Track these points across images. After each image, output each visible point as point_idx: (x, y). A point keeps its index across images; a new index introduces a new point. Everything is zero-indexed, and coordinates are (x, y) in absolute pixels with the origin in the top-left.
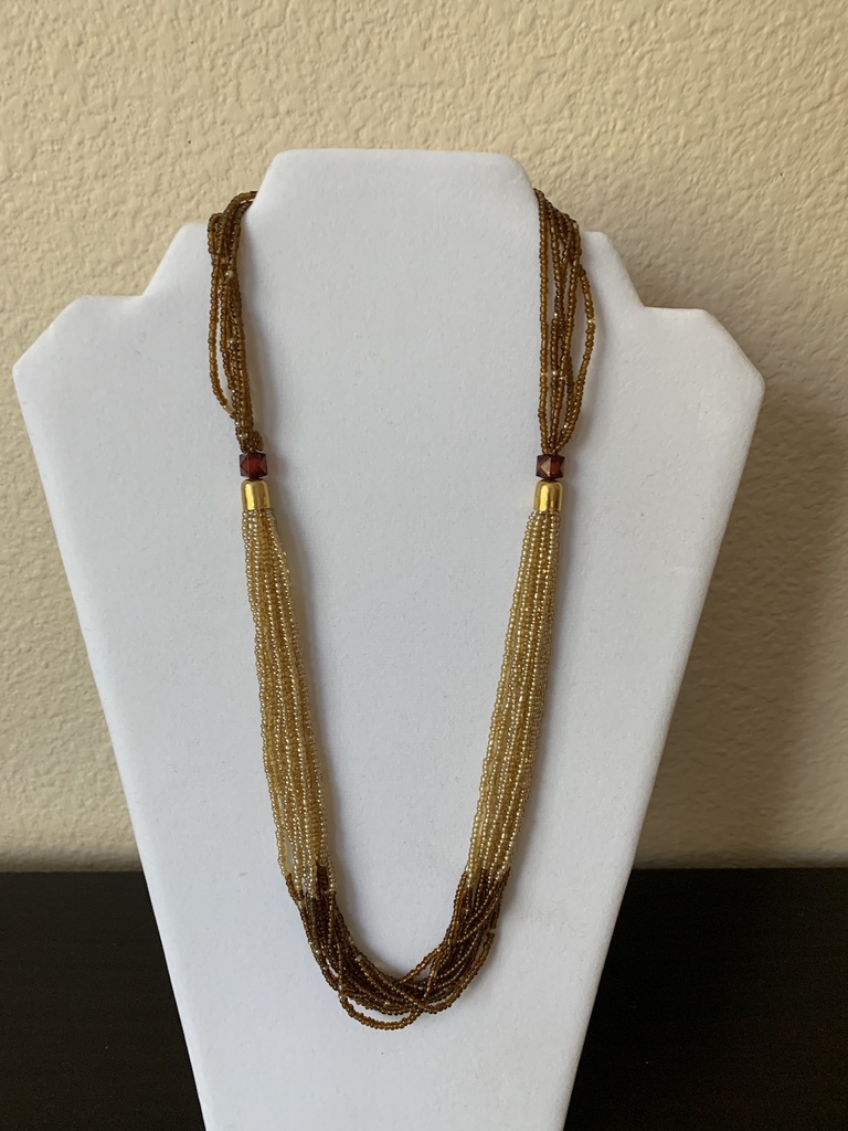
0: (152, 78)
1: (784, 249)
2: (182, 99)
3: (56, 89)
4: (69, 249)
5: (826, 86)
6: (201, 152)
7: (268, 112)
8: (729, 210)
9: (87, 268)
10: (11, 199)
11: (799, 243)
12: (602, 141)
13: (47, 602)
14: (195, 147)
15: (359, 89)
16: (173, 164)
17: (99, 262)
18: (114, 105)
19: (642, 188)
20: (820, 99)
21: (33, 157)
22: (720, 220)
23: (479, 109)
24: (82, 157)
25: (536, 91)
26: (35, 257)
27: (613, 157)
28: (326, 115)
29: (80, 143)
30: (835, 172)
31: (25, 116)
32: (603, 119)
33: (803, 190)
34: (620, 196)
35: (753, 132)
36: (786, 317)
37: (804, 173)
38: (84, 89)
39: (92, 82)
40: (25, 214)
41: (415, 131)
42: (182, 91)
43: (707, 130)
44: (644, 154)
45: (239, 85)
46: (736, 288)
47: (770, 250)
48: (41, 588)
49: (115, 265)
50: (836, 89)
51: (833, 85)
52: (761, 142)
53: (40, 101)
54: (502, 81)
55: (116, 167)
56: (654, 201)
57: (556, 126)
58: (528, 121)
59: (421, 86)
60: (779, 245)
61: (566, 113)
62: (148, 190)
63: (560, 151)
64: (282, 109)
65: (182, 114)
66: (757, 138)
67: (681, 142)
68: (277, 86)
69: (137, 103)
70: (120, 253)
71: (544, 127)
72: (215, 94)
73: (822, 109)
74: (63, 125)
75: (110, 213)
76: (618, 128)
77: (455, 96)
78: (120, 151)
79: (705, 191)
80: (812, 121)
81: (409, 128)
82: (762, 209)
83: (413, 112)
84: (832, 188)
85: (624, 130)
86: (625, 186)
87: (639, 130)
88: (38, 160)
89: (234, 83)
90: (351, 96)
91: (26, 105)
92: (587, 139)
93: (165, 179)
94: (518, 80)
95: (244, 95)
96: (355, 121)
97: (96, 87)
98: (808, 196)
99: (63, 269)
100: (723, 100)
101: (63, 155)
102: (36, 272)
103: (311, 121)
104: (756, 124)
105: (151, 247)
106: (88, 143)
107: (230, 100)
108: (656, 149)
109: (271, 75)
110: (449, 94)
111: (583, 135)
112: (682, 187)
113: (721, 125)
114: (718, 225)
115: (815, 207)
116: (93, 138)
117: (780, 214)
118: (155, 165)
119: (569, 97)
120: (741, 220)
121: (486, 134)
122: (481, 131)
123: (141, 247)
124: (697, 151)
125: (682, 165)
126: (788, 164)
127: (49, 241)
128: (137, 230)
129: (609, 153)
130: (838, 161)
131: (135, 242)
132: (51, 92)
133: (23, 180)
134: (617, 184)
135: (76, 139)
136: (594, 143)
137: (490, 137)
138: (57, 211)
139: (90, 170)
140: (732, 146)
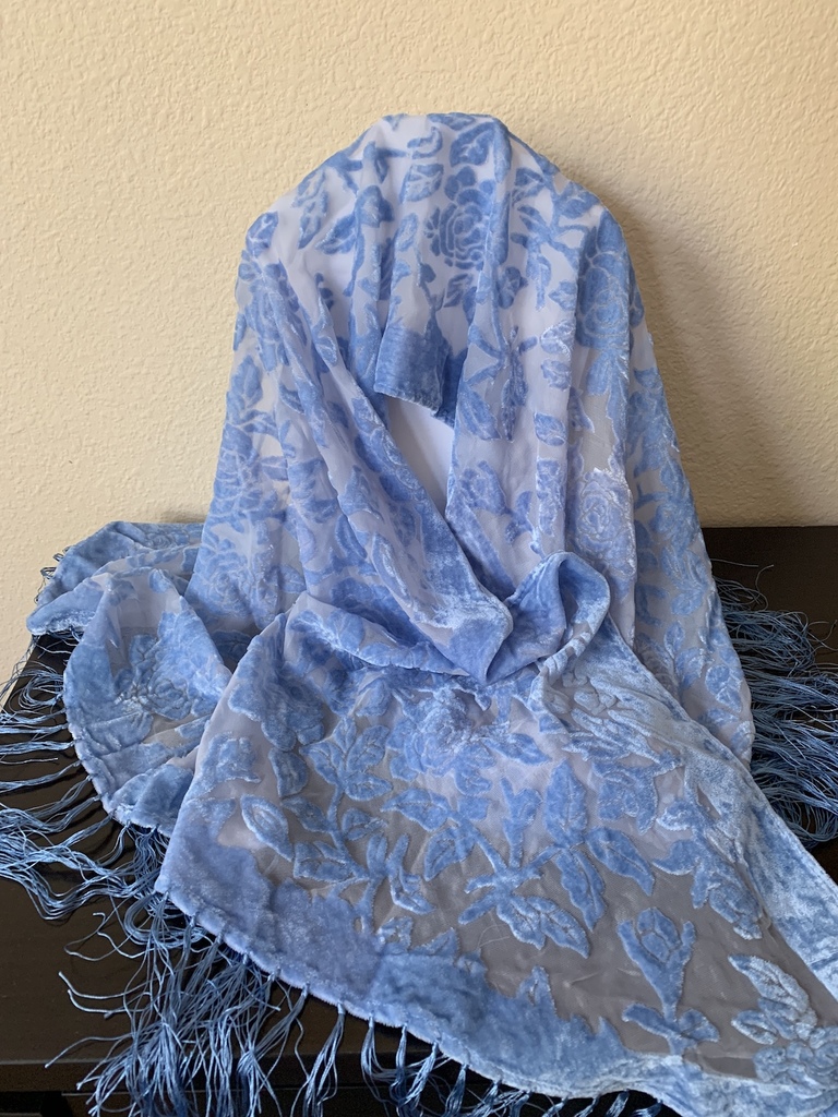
0: (287, 71)
1: (633, 158)
2: (303, 81)
3: (235, 77)
4: (240, 165)
5: (652, 67)
6: (313, 110)
7: (350, 87)
8: (602, 137)
10: (209, 138)
14: (311, 106)
15: (399, 75)
16: (298, 117)
17: (256, 172)
18: (267, 85)
19: (554, 126)
20: (649, 73)
21: (222, 114)
22: (597, 142)
23: (464, 84)
24: (248, 114)
25: (494, 74)
26: (221, 170)
27: (537, 109)
28: (381, 89)
29: (248, 107)
30: (660, 114)
31: (218, 92)
32: (531, 88)
33: (642, 125)
34: (542, 130)
35: (614, 94)
36: (636, 197)
37: (643, 116)
39: (255, 72)
40: (217, 146)
41: (430, 96)
42: (304, 77)
43: (588, 93)
45: (334, 73)
49: (265, 174)
50: (658, 68)
51: (656, 66)
52: (619, 98)
53: (227, 83)
54: (476, 68)
55: (267, 119)
57: (506, 92)
58: (491, 90)
59: (433, 72)
60: (630, 156)
61: (511, 84)
62: (284, 131)
63: (508, 106)
64: (357, 86)
65: (303, 90)
66: (616, 96)
67: (574, 100)
68: (355, 73)
69: (279, 84)
70: (268, 167)
71: (499, 93)
72: (321, 78)
73: (651, 80)
74: (238, 97)
75: (263, 145)
76: (539, 93)
77: (451, 77)
78: (269, 111)
79: (588, 126)
80: (646, 86)
81: (426, 95)
82: (620, 136)
83: (428, 86)
84: (659, 123)
86: (544, 125)
88: (224, 116)
89: (331, 73)
91: (219, 86)
93: (293, 126)
94: (485, 68)
96: (397, 91)
97: (257, 75)
98: (645, 128)
100: (596, 76)
101: (238, 113)
103: (373, 92)
105: (285, 163)
106: (252, 106)
107: (330, 81)
108: (561, 104)
109: (351, 68)
110: (448, 76)
111: (521, 97)
112: (576, 125)
113: (595, 90)
114: (596, 146)
115: (649, 134)
116: (255, 103)
117: (630, 139)
118: (288, 117)
119: (513, 77)
120: (609, 142)
122: (465, 96)
123: (279, 164)
125: (575, 112)
126: (633, 111)
127: (229, 161)
128: (278, 154)
130: (661, 108)
133: (216, 127)
134: (539, 125)
135: (245, 104)
136: (526, 102)
138: (234, 144)
139: (253, 121)
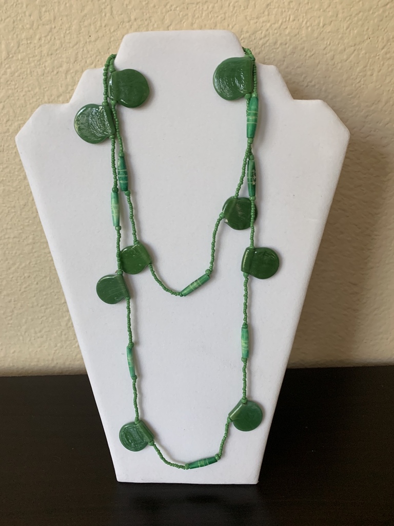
0: (71, 6)
1: (372, 75)
2: (85, 15)
3: (27, 14)
4: (37, 90)
6: (95, 41)
7: (126, 20)
8: (345, 57)
9: (46, 99)
10: (10, 67)
11: (379, 72)
12: (283, 26)
13: (36, 255)
14: (93, 38)
15: (168, 7)
16: (83, 47)
17: (51, 96)
18: (54, 19)
19: (303, 48)
21: (18, 47)
22: (341, 62)
23: (225, 13)
24: (41, 46)
26: (22, 94)
27: (289, 33)
28: (153, 20)
29: (40, 39)
31: (14, 28)
32: (284, 16)
33: (380, 46)
34: (293, 53)
35: (356, 19)
36: (373, 108)
37: (381, 37)
38: (40, 13)
39: (44, 9)
40: (16, 74)
42: (85, 12)
43: (334, 18)
44: (304, 32)
45: (112, 7)
46: (349, 95)
47: (365, 76)
48: (33, 248)
49: (58, 97)
52: (360, 23)
53: (20, 20)
55: (56, 50)
56: (309, 54)
57: (261, 20)
58: (248, 18)
59: (197, 3)
60: (369, 73)
61: (266, 13)
62: (72, 60)
63: (264, 32)
64: (133, 18)
65: (86, 23)
67: (321, 25)
68: (130, 7)
69: (65, 19)
72: (101, 12)
74: (31, 31)
75: (55, 72)
76: (291, 19)
78: (58, 42)
79: (333, 48)
80: (384, 11)
81: (192, 24)
82: (361, 56)
83: (194, 16)
85: (294, 20)
87: (301, 20)
88: (20, 48)
89: (109, 7)
90: (164, 10)
91: (14, 22)
92: (277, 25)
93: (80, 54)
95: (115, 12)
96: (167, 22)
97: (46, 11)
98: (383, 49)
99: (35, 100)
100: (341, 3)
101: (32, 46)
102: (23, 102)
103: (146, 23)
104: (357, 14)
106: (43, 39)
107: (108, 15)
108: (310, 29)
109: (126, 2)
110: (211, 6)
111: (274, 24)
112: (323, 47)
113: (340, 16)
114: (340, 65)
115: (386, 54)
116: (45, 37)
117: (369, 59)
118: (75, 48)
119: (268, 5)
120: (351, 62)
121: (228, 25)
122: (226, 24)
123: (70, 88)
124: (328, 29)
125: (322, 36)
126: (373, 33)
127: (28, 87)
128: (68, 80)
129: (287, 31)
131: (67, 86)
132: (25, 15)
133: (14, 58)
135: (37, 37)
136: (280, 27)
137: (231, 27)
138: (31, 72)
140: (346, 26)
